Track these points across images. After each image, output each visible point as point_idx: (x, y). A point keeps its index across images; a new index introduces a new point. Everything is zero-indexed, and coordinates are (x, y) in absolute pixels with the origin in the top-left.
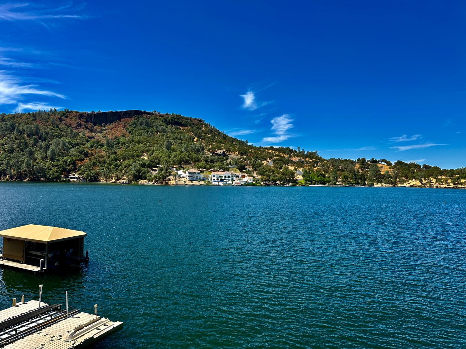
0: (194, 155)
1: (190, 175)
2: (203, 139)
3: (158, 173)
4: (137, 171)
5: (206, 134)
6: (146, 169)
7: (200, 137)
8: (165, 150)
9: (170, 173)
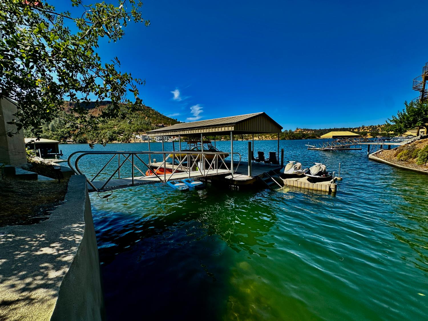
0: (145, 127)
1: (143, 137)
2: (151, 118)
3: (124, 137)
4: (110, 136)
5: (152, 115)
6: (116, 135)
7: (149, 117)
8: (128, 124)
9: (131, 136)
